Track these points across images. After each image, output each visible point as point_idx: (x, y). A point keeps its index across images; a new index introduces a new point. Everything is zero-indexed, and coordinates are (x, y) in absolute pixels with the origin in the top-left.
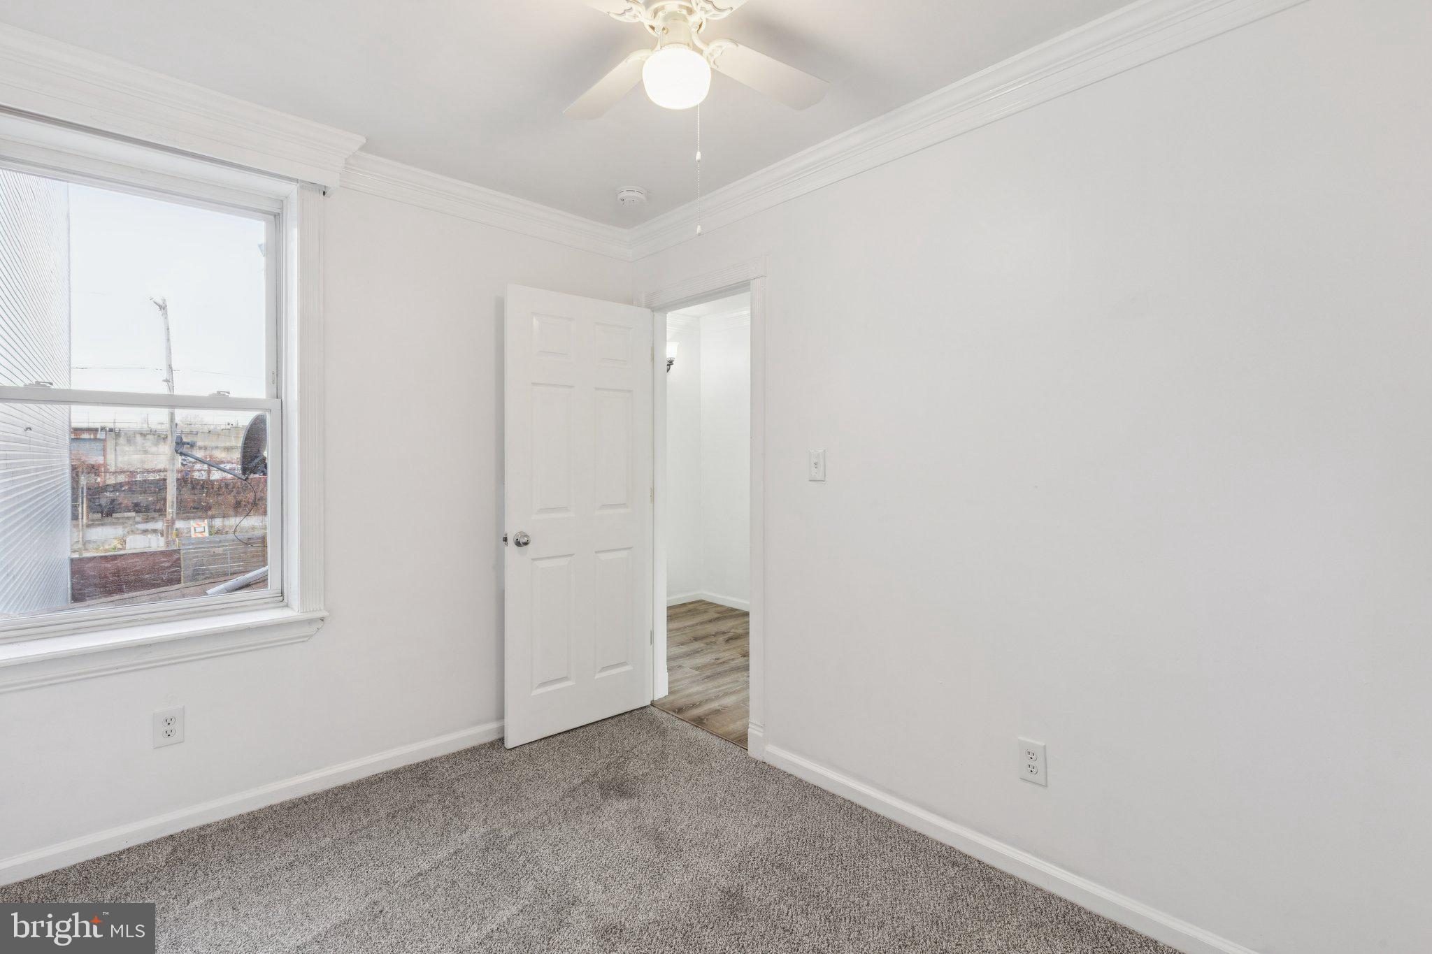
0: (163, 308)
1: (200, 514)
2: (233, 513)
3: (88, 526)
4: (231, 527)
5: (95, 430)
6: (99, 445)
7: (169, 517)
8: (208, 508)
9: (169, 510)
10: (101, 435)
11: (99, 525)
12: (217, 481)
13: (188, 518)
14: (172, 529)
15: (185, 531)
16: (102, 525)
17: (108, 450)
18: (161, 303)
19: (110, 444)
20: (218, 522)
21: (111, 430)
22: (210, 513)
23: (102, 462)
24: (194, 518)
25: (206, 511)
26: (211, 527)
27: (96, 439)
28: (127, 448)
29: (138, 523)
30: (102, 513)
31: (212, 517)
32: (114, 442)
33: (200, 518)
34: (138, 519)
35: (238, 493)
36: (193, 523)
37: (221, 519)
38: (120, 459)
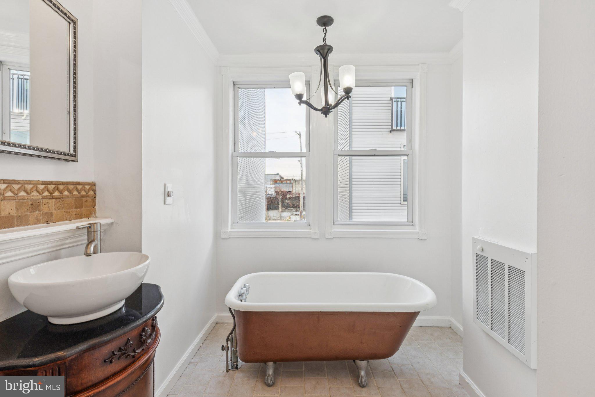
0: (300, 135)
3: (282, 212)
5: (290, 180)
6: (291, 185)
7: (301, 210)
9: (301, 208)
10: (292, 182)
11: (284, 212)
16: (285, 212)
17: (293, 186)
18: (299, 133)
19: (294, 184)
21: (294, 180)
23: (292, 190)
27: (291, 183)
28: (298, 186)
29: (294, 212)
30: (285, 207)
32: (295, 184)
34: (294, 210)
38: (296, 189)
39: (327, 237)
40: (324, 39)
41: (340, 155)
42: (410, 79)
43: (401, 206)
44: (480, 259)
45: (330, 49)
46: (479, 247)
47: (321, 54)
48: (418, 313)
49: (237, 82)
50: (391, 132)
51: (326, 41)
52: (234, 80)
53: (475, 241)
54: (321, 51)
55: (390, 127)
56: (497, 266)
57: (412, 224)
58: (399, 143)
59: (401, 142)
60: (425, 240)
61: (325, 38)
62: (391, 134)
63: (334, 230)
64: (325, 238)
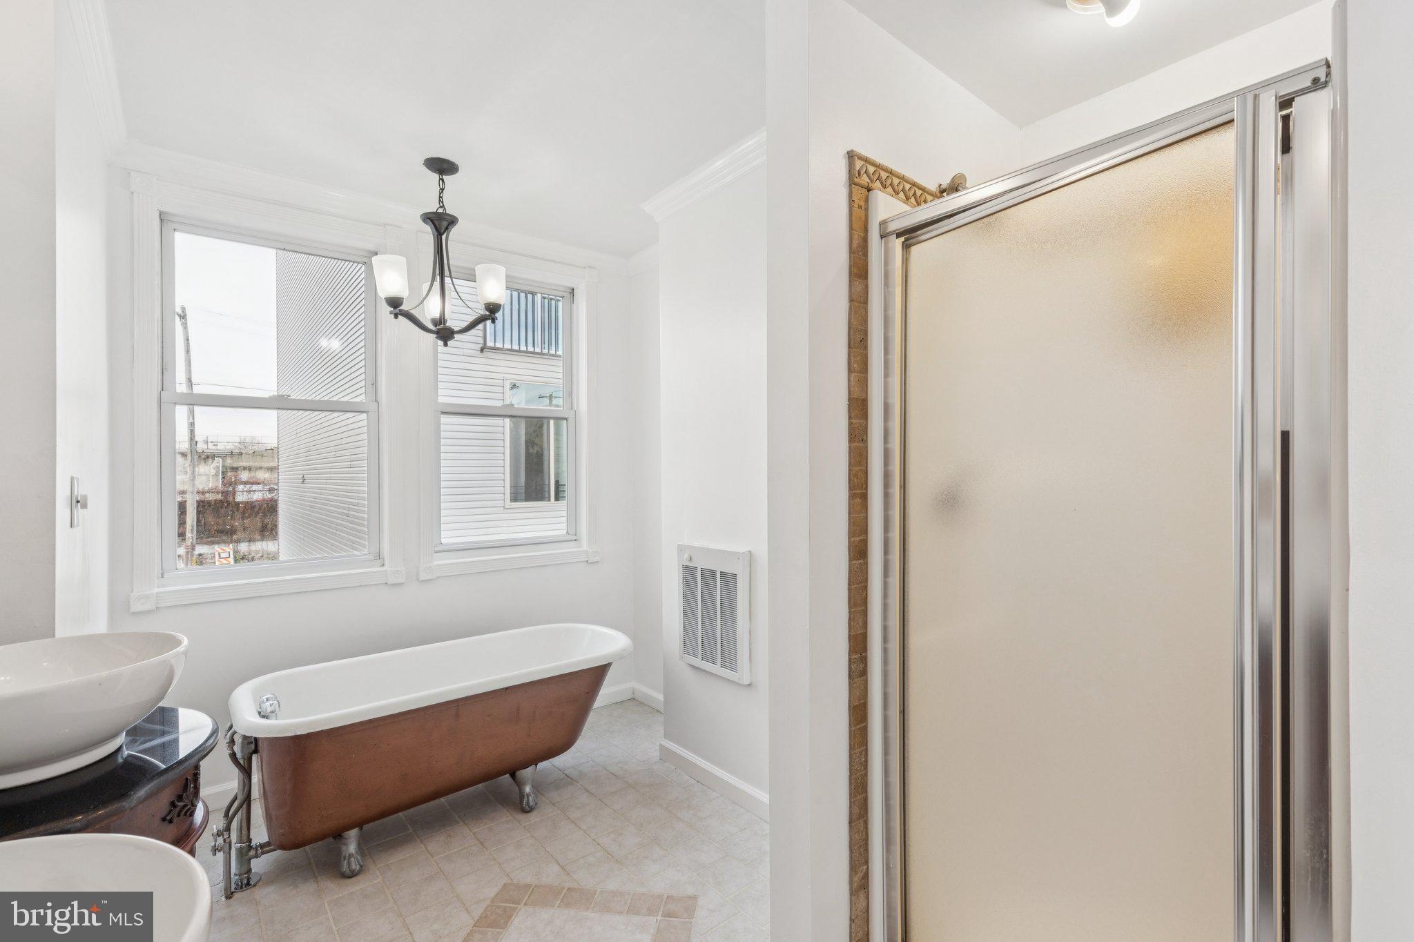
1: (224, 538)
2: (259, 538)
4: (257, 552)
7: (189, 542)
8: (232, 532)
9: (189, 535)
12: (242, 503)
13: (213, 543)
14: (192, 555)
15: (210, 556)
20: (244, 547)
22: (235, 537)
24: (218, 543)
25: (231, 535)
26: (235, 552)
31: (238, 541)
33: (224, 542)
35: (265, 515)
36: (217, 548)
37: (247, 544)
39: (422, 578)
40: (440, 200)
41: (443, 413)
42: (569, 288)
43: (507, 511)
44: (689, 572)
45: (453, 221)
46: (686, 556)
47: (435, 225)
48: (610, 664)
49: (168, 214)
50: (482, 350)
51: (442, 203)
52: (165, 209)
53: (681, 549)
54: (436, 223)
55: (481, 341)
56: (709, 574)
57: (574, 538)
58: (500, 376)
59: (504, 375)
60: (597, 562)
61: (441, 197)
62: (481, 355)
63: (436, 563)
64: (418, 580)
